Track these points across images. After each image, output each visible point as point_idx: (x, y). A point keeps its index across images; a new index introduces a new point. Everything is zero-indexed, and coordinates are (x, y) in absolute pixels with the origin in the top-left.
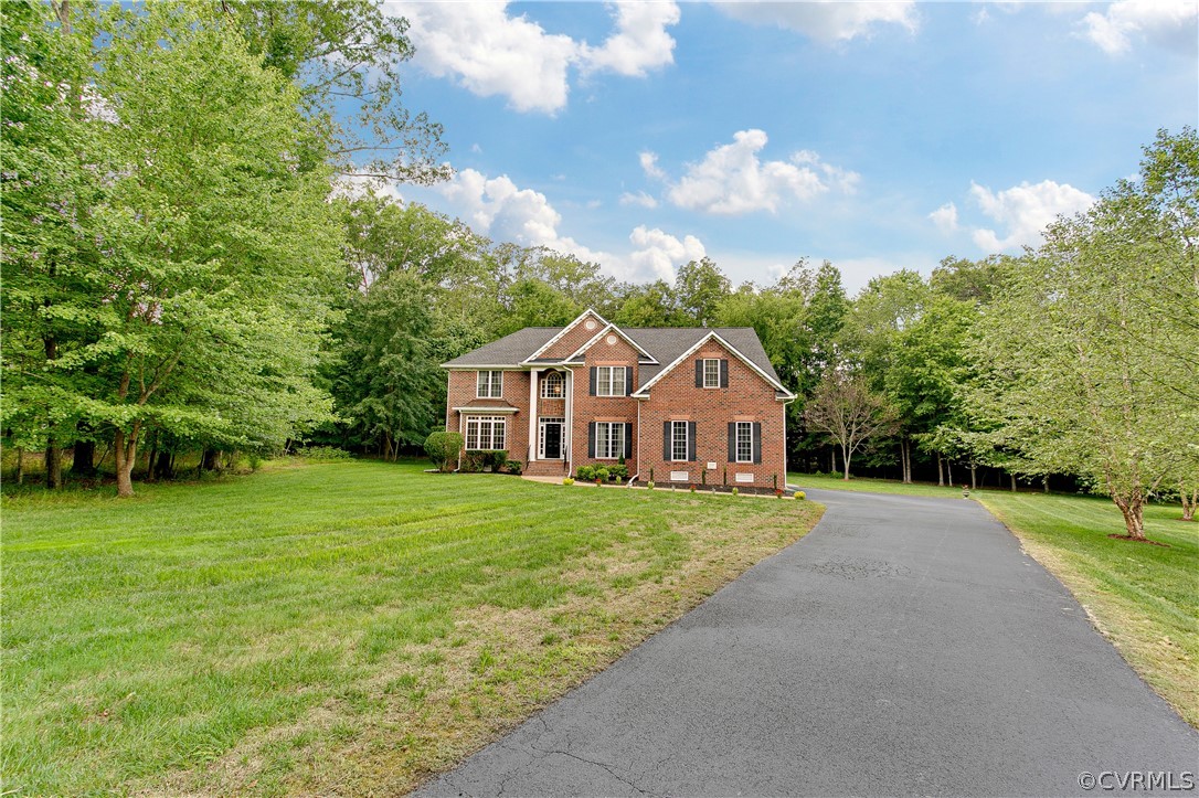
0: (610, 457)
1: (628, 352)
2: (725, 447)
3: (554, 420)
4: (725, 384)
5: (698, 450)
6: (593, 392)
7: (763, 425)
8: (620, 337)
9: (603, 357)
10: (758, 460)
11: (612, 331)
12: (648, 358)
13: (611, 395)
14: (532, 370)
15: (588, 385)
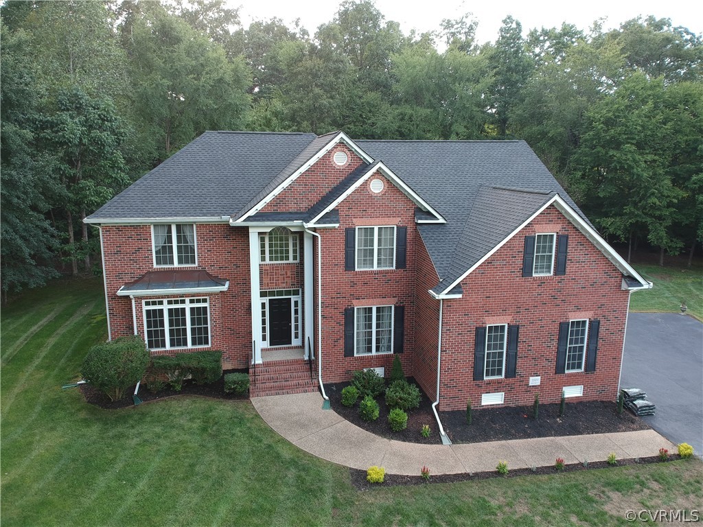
0: (374, 353)
1: (401, 205)
2: (553, 356)
3: (280, 293)
4: (560, 269)
5: (519, 362)
6: (349, 265)
7: (602, 323)
8: (389, 182)
9: (364, 213)
10: (591, 367)
11: (379, 173)
12: (429, 213)
13: (375, 268)
14: (250, 230)
15: (342, 255)
